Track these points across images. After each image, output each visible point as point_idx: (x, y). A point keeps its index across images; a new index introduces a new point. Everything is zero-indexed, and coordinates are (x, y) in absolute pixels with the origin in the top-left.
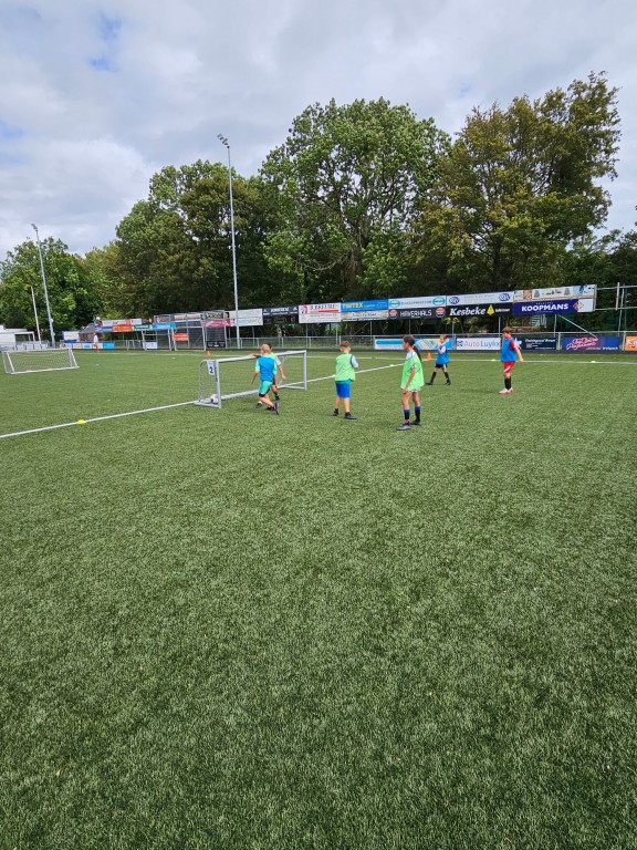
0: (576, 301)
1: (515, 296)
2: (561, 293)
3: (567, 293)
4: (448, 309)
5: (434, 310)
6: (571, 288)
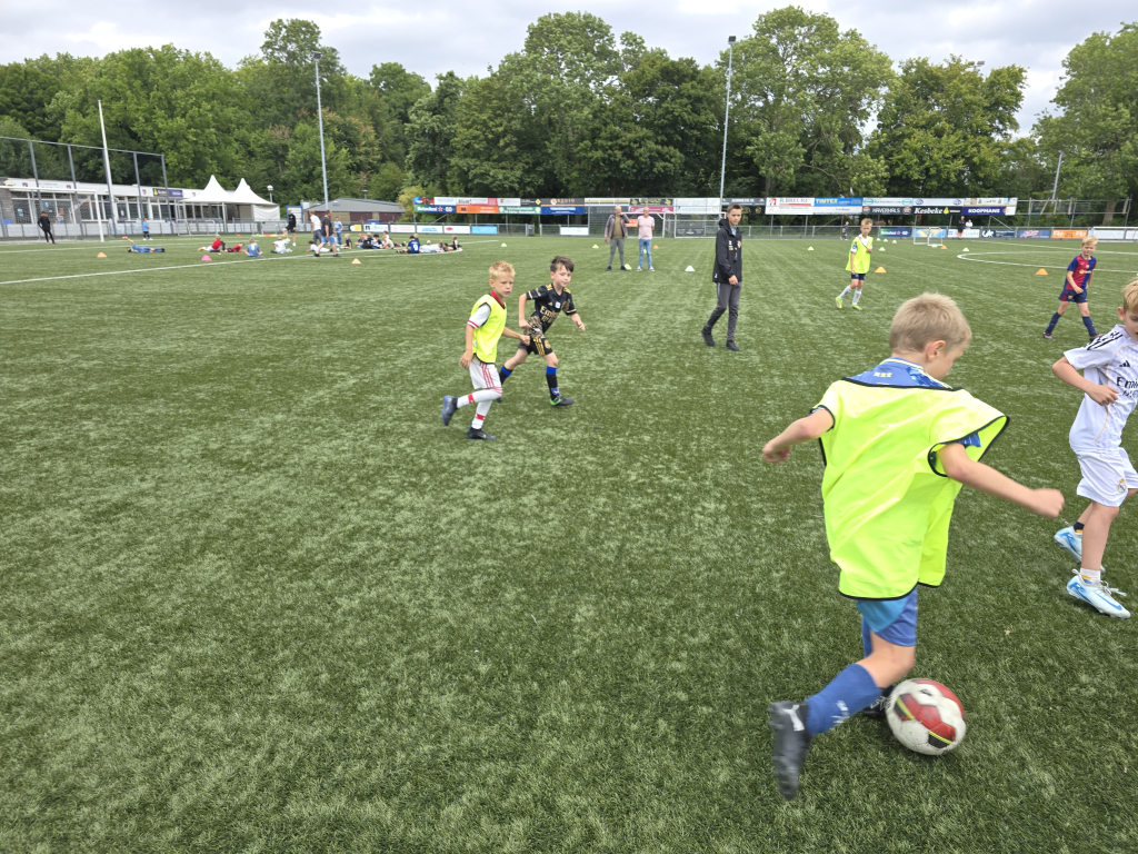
0: (1004, 207)
1: (965, 202)
2: (996, 201)
3: (1000, 202)
4: (913, 208)
6: (1002, 199)
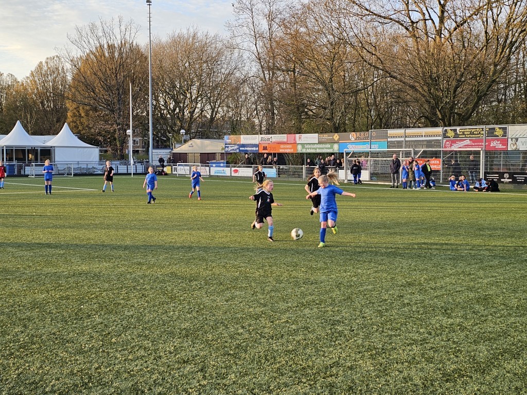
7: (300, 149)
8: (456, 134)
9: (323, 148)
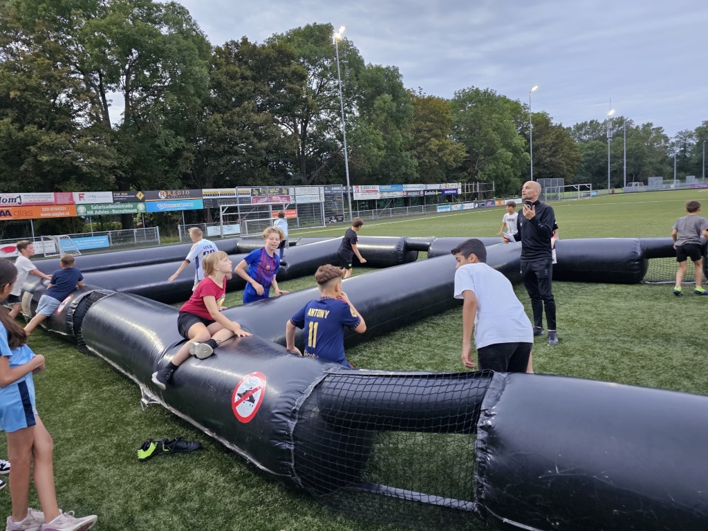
0: (457, 189)
1: (443, 186)
4: (424, 191)
5: (420, 191)
6: (455, 183)
7: (82, 211)
8: (259, 192)
9: (122, 209)
